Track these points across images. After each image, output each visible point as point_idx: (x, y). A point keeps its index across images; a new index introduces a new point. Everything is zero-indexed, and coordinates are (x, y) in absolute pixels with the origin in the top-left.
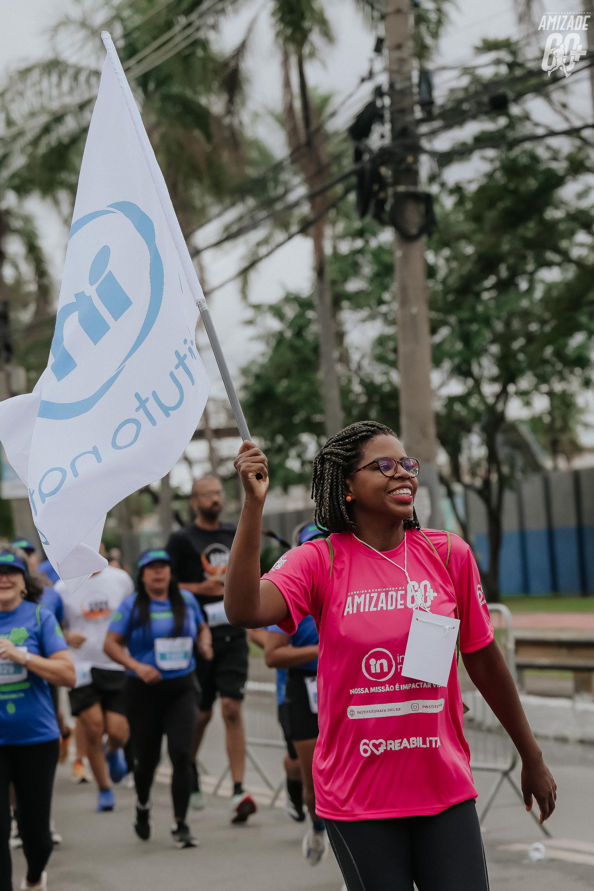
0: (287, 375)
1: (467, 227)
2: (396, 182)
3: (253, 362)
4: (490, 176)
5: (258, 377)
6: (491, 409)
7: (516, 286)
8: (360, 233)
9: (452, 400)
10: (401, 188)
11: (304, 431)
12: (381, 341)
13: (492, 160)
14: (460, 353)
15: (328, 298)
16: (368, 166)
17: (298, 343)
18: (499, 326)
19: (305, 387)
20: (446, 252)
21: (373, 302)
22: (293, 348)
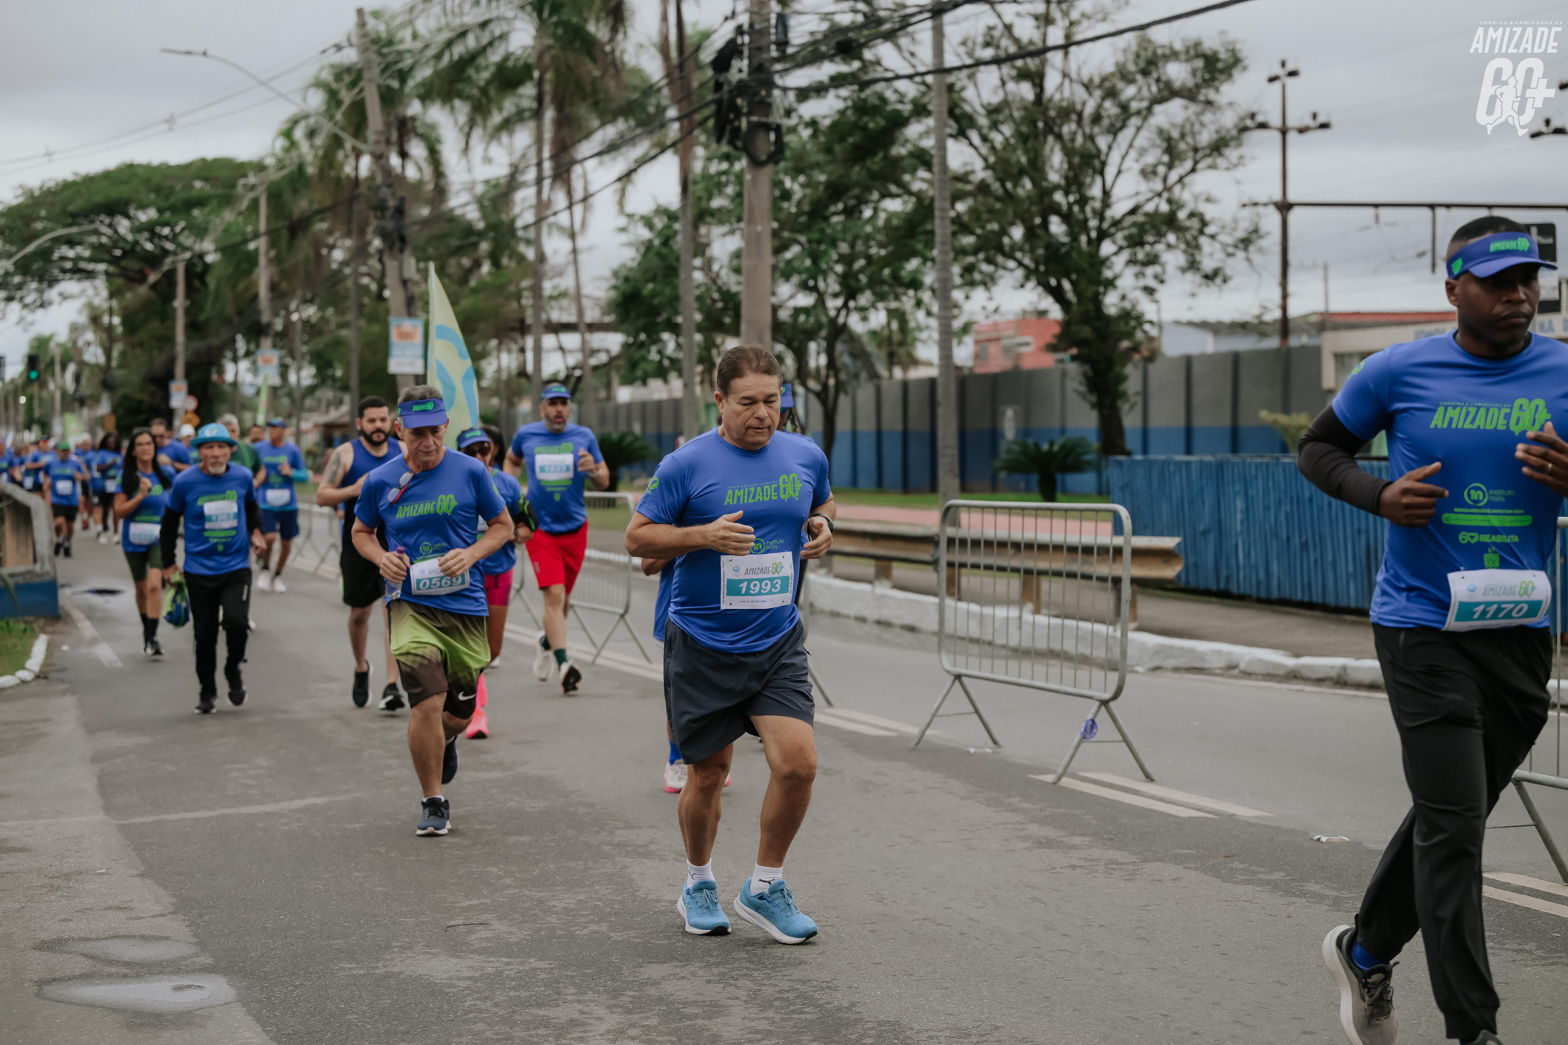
0: (653, 279)
1: (821, 158)
2: (749, 114)
3: (624, 266)
4: (842, 113)
5: (627, 280)
6: (833, 321)
7: (861, 212)
8: (727, 157)
9: (798, 311)
10: (754, 119)
11: (665, 331)
12: (737, 255)
13: (845, 99)
14: (807, 270)
15: (690, 213)
16: (726, 97)
17: (665, 251)
18: (844, 248)
19: (668, 291)
20: (802, 179)
21: (733, 219)
22: (659, 254)
